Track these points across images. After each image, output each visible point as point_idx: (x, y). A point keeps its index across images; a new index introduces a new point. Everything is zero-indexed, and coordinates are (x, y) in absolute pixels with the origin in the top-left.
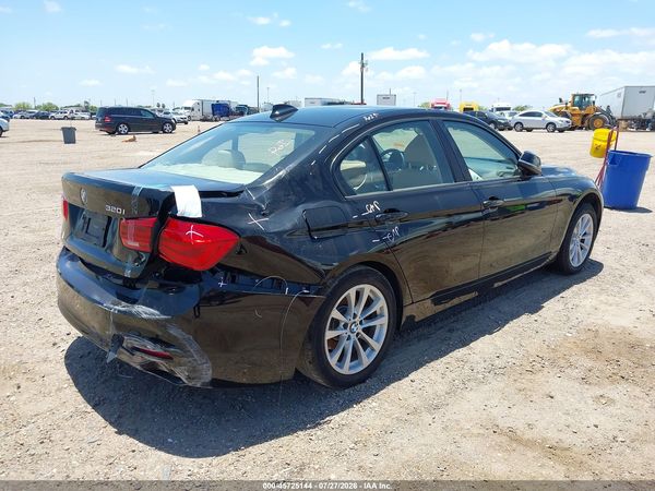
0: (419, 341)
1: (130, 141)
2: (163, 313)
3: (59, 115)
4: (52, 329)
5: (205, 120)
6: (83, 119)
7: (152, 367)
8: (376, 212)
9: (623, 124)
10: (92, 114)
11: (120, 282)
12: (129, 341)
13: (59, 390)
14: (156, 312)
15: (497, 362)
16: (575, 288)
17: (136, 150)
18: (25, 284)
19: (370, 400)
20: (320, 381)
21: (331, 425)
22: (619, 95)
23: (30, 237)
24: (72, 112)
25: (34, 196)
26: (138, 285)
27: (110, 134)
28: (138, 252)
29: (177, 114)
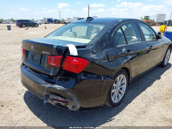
0: (130, 89)
1: (26, 29)
2: (65, 88)
3: (5, 22)
4: (17, 89)
5: (45, 23)
6: (11, 23)
7: (59, 105)
8: (125, 51)
9: (157, 24)
10: (14, 22)
11: (47, 76)
12: (52, 97)
13: (25, 110)
14: (62, 87)
15: (155, 96)
16: (167, 71)
17: (29, 32)
18: (6, 74)
19: (123, 110)
20: (109, 106)
21: (115, 120)
22: (156, 16)
23: (4, 58)
24: (8, 21)
25: (2, 46)
26: (53, 78)
27: (20, 27)
28: (55, 67)
29: (38, 22)
